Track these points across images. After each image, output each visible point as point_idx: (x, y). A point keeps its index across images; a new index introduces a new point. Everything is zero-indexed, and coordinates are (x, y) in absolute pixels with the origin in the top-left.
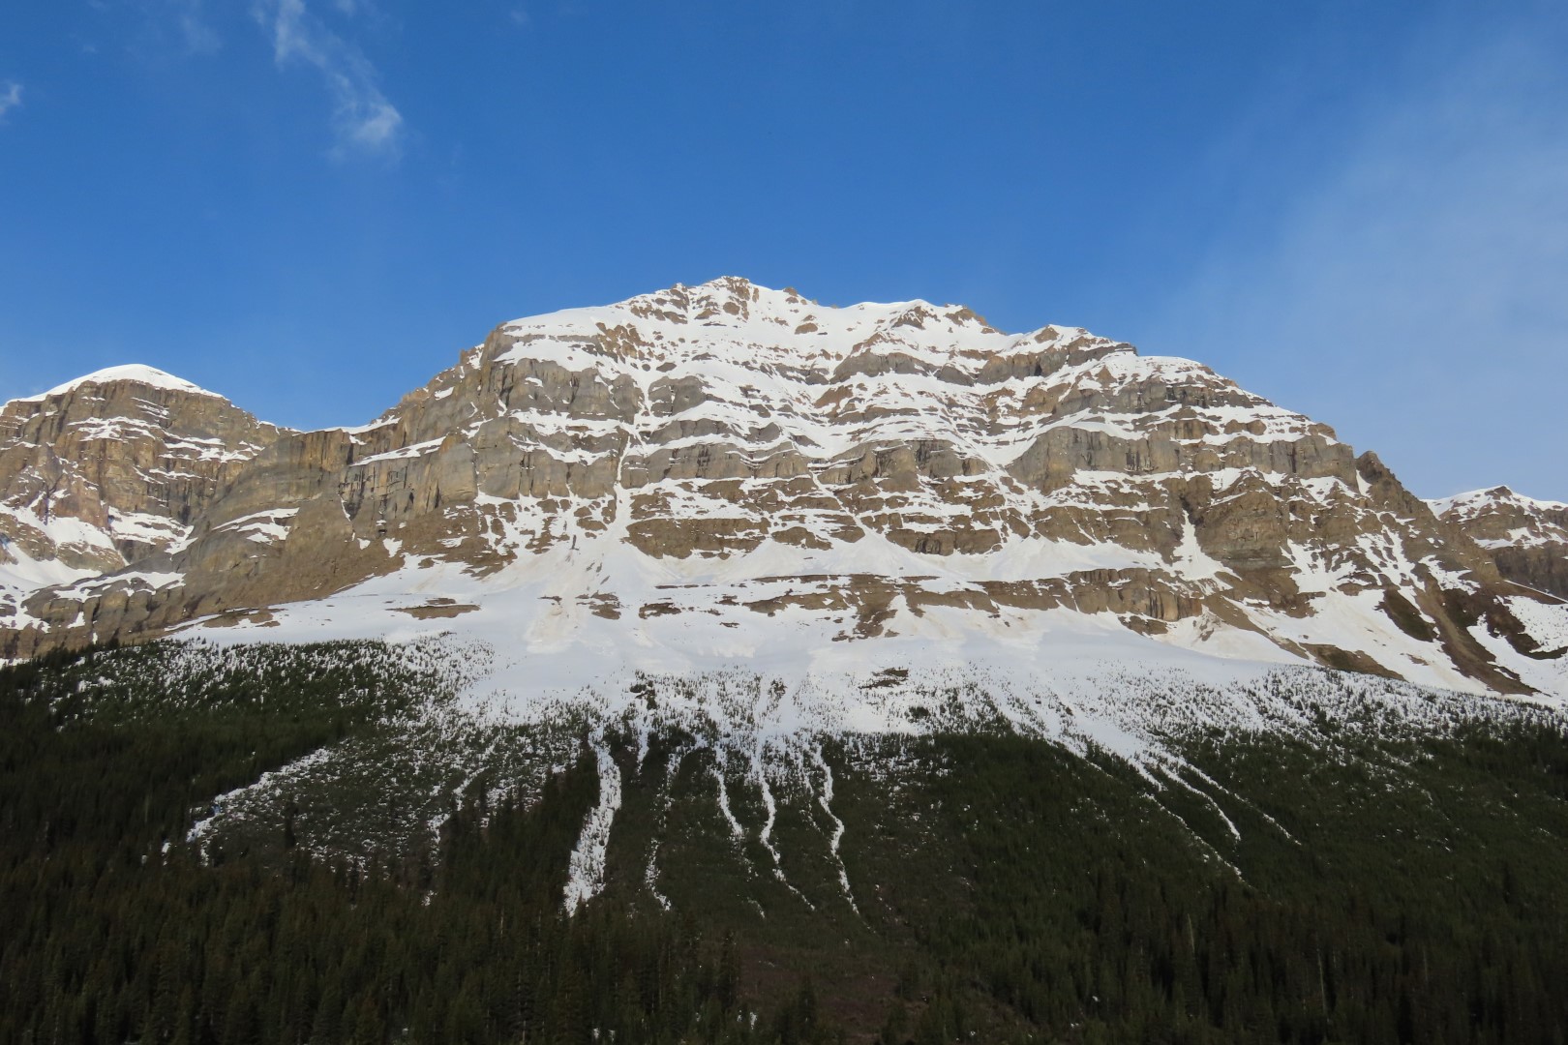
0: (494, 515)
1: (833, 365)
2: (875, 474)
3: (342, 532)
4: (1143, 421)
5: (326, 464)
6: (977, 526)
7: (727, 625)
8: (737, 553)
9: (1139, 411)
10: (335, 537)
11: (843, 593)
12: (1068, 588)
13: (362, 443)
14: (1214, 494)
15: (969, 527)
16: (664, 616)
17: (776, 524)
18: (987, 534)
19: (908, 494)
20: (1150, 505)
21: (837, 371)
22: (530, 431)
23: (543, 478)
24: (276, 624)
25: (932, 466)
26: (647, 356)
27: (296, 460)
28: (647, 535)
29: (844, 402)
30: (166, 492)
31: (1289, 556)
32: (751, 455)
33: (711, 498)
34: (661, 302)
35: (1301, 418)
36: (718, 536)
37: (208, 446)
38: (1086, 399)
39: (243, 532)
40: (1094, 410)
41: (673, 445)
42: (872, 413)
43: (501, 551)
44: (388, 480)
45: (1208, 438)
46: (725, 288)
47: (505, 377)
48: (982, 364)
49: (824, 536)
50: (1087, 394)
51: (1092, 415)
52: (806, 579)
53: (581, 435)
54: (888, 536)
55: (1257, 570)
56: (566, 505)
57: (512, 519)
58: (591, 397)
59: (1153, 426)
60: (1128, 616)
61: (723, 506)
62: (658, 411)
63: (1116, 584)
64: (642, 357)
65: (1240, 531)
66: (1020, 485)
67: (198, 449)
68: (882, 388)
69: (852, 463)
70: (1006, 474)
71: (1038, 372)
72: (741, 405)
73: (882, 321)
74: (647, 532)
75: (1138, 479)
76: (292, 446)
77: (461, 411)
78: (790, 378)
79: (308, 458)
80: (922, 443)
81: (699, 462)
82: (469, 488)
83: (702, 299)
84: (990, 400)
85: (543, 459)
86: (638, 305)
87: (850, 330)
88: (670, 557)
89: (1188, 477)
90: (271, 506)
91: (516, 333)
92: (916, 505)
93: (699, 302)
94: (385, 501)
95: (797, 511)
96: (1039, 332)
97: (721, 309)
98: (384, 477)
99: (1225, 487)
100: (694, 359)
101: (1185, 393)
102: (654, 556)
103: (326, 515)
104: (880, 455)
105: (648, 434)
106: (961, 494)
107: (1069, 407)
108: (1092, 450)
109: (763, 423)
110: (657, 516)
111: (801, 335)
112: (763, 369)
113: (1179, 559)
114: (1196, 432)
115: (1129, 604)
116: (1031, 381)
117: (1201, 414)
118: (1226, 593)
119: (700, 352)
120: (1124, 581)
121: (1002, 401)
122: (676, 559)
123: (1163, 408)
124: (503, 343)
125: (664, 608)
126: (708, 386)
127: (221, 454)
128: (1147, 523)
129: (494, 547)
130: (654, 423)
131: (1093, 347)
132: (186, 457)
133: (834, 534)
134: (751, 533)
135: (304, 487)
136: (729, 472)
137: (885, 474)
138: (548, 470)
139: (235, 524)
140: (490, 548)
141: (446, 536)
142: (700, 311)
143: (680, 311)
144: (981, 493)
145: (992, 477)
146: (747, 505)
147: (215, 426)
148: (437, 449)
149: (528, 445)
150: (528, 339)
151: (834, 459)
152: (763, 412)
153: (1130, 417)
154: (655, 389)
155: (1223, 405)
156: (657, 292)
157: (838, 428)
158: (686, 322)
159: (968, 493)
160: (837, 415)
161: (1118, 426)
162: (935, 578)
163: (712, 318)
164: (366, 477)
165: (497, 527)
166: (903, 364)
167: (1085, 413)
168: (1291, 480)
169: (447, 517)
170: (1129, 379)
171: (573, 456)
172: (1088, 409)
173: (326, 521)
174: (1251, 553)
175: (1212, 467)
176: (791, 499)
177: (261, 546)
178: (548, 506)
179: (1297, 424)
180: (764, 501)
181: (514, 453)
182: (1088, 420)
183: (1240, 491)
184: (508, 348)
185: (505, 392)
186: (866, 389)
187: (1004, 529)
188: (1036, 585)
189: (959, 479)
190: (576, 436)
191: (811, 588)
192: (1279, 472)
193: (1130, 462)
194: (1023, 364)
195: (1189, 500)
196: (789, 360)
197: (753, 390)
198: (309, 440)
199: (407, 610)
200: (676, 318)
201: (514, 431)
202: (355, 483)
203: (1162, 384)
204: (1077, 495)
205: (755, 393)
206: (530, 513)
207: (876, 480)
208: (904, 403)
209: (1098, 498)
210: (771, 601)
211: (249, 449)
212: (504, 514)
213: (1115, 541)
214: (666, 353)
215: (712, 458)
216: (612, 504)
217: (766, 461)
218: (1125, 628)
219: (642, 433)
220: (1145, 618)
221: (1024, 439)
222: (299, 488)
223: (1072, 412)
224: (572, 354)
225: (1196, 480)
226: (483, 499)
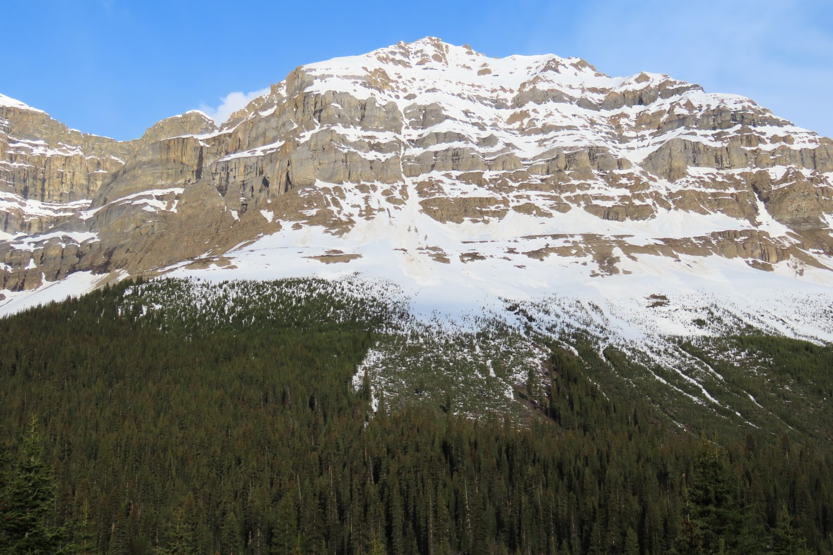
0: (331, 195)
1: (509, 97)
2: (565, 168)
3: (218, 205)
4: (719, 135)
5: (184, 159)
6: (637, 202)
7: (518, 267)
8: (494, 220)
9: (714, 128)
10: (214, 209)
11: (582, 246)
12: (714, 242)
13: (208, 146)
14: (773, 182)
15: (632, 204)
16: (476, 261)
17: (513, 201)
18: (645, 208)
19: (589, 182)
20: (736, 189)
21: (514, 100)
22: (343, 139)
23: (357, 171)
24: (234, 267)
25: (598, 163)
26: (396, 90)
27: (164, 157)
28: (435, 208)
29: (526, 121)
30: (12, 176)
31: (825, 222)
32: (484, 155)
33: (466, 183)
34: (394, 53)
35: (813, 134)
36: (477, 208)
37: (36, 146)
38: (682, 121)
39: (137, 205)
40: (688, 128)
41: (434, 148)
42: (546, 129)
43: (344, 219)
44: (244, 171)
45: (761, 146)
46: (429, 45)
47: (316, 103)
48: (602, 97)
49: (546, 209)
50: (681, 117)
51: (687, 131)
52: (555, 237)
53: (372, 142)
54: (585, 208)
55: (807, 230)
56: (375, 188)
57: (344, 198)
58: (374, 116)
59: (726, 138)
60: (750, 260)
61: (475, 189)
62: (414, 125)
63: (739, 240)
64: (393, 90)
65: (794, 206)
66: (654, 176)
67: (30, 147)
68: (549, 112)
69: (548, 161)
70: (642, 169)
71: (641, 102)
72: (466, 122)
73: (531, 68)
74: (433, 206)
75: (724, 172)
76: (161, 148)
77: (284, 125)
78: (486, 105)
79: (172, 156)
80: (591, 148)
81: (453, 160)
82: (311, 176)
83: (418, 52)
84: (614, 120)
85: (355, 158)
86: (381, 55)
87: (511, 73)
88: (451, 223)
89: (754, 171)
90: (151, 188)
91: (313, 73)
92: (596, 188)
93: (416, 53)
94: (244, 185)
95: (523, 192)
96: (637, 76)
97: (431, 58)
98: (242, 169)
99: (779, 178)
100: (426, 92)
101: (743, 117)
102: (441, 221)
103: (206, 194)
104: (567, 156)
105: (413, 141)
106: (620, 182)
107: (670, 126)
108: (695, 153)
109: (484, 135)
110: (437, 196)
111: (482, 76)
112: (469, 98)
113: (760, 223)
114: (754, 142)
115: (750, 253)
116: (638, 108)
117: (754, 131)
118: (798, 245)
119: (430, 87)
120: (744, 238)
121: (623, 121)
122: (455, 224)
123: (730, 127)
124: (307, 80)
125: (474, 256)
126: (445, 110)
127: (46, 151)
128: (737, 200)
129: (338, 216)
130: (415, 134)
131: (676, 87)
132: (23, 153)
133: (552, 208)
134: (499, 207)
135: (171, 175)
136: (474, 166)
137: (571, 169)
138: (360, 165)
139: (128, 200)
140: (336, 217)
141: (304, 208)
142: (419, 60)
143: (406, 60)
144: (633, 181)
145: (636, 170)
146: (490, 189)
147: (40, 132)
148: (275, 150)
149: (344, 148)
150: (323, 77)
151: (534, 159)
152: (482, 127)
153: (710, 132)
154: (408, 111)
155: (765, 125)
156: (390, 47)
157: (526, 138)
158: (411, 67)
159: (624, 181)
160: (523, 130)
161: (704, 138)
162: (632, 236)
163: (427, 65)
164: (230, 169)
165: (336, 203)
166: (557, 97)
167: (682, 129)
168: (817, 174)
169: (302, 196)
170: (704, 108)
171: (371, 155)
172: (683, 127)
173: (206, 198)
174: (802, 220)
175: (768, 165)
176: (517, 185)
177: (152, 215)
178: (363, 189)
179: (812, 137)
180: (500, 185)
181: (337, 154)
182: (686, 134)
183: (791, 181)
184: (311, 84)
185: (318, 112)
186: (538, 113)
187: (654, 204)
188: (694, 241)
189: (617, 172)
190: (369, 143)
191: (559, 243)
192: (808, 168)
193: (717, 161)
194: (631, 97)
195: (757, 185)
196: (483, 93)
197: (470, 113)
198: (172, 143)
199: (315, 257)
200: (406, 65)
201: (334, 139)
202: (222, 173)
203: (728, 111)
204: (693, 183)
205: (472, 114)
206: (353, 193)
207: (567, 172)
208: (566, 123)
209: (705, 184)
210: (538, 251)
211: (64, 148)
212: (337, 193)
213: (722, 212)
214: (408, 88)
215: (461, 157)
216: (404, 187)
217: (495, 159)
218: (750, 268)
219: (409, 140)
220: (760, 261)
221: (644, 146)
222: (168, 175)
223: (672, 129)
224: (355, 88)
225: (759, 173)
226: (319, 184)
